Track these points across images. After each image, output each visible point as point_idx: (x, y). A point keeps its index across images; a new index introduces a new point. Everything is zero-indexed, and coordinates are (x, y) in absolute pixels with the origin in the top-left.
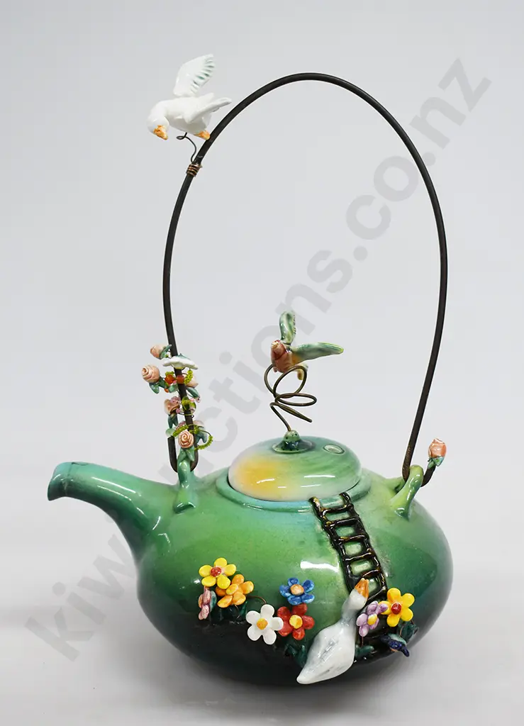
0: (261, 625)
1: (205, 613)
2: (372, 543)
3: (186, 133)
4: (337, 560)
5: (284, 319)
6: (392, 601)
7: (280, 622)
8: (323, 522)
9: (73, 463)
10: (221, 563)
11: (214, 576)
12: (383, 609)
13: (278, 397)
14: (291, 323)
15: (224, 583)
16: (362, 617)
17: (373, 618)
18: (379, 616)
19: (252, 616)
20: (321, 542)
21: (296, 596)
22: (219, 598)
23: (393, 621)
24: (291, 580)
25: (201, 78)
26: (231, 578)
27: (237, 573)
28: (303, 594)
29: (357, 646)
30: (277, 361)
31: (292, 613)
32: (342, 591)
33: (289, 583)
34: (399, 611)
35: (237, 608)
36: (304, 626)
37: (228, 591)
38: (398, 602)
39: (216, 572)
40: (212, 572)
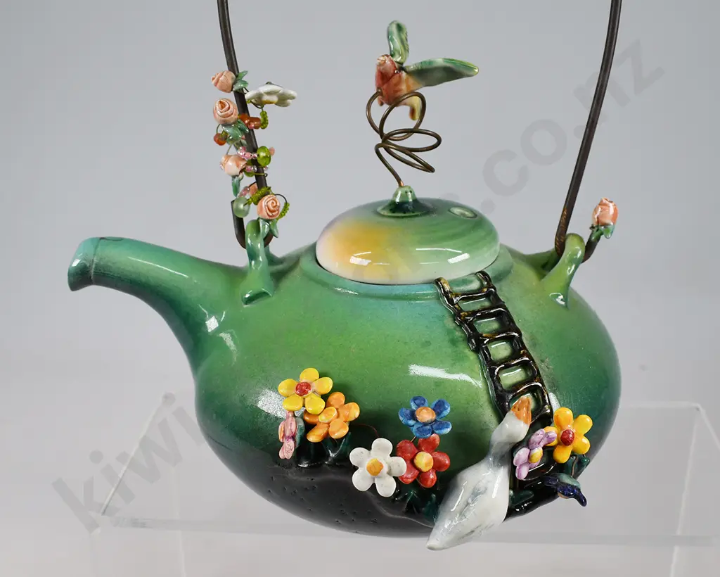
0: (375, 471)
1: (287, 451)
2: (525, 342)
4: (477, 367)
5: (394, 29)
6: (559, 426)
7: (400, 465)
8: (457, 314)
9: (102, 238)
10: (309, 375)
11: (301, 395)
12: (550, 440)
13: (386, 139)
14: (403, 37)
15: (315, 404)
16: (522, 454)
17: (538, 452)
18: (544, 448)
19: (357, 455)
20: (453, 342)
21: (425, 424)
22: (309, 427)
23: (563, 456)
24: (415, 399)
26: (325, 397)
27: (334, 390)
28: (435, 421)
29: (512, 492)
30: (385, 86)
31: (420, 450)
32: (488, 414)
33: (412, 404)
34: (572, 441)
35: (335, 443)
36: (437, 466)
37: (322, 418)
38: (569, 427)
39: (303, 389)
40: (297, 389)
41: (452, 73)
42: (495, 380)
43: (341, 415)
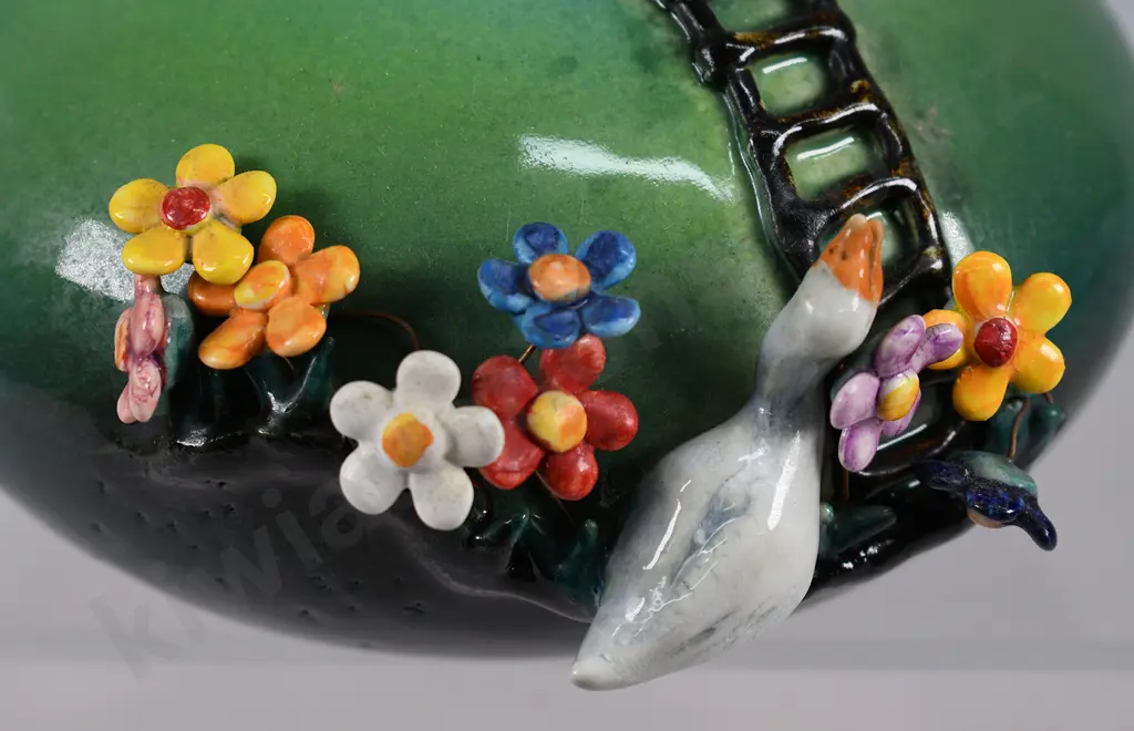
0: (409, 451)
1: (142, 394)
2: (866, 56)
4: (718, 133)
6: (971, 308)
7: (484, 428)
10: (206, 164)
11: (178, 227)
12: (943, 349)
15: (222, 254)
16: (856, 391)
17: (906, 387)
18: (925, 375)
19: (351, 404)
20: (646, 60)
21: (559, 306)
22: (207, 322)
23: (983, 397)
24: (528, 232)
26: (254, 232)
27: (280, 210)
28: (590, 296)
29: (828, 511)
31: (543, 385)
32: (753, 275)
33: (521, 247)
34: (1009, 353)
35: (290, 369)
36: (599, 435)
37: (245, 296)
38: (1001, 310)
39: (185, 209)
40: (166, 207)
42: (775, 172)
43: (304, 286)
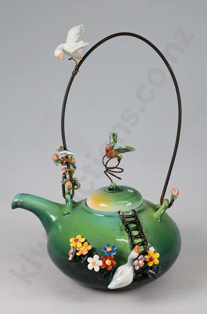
0: (94, 264)
1: (71, 257)
2: (143, 231)
3: (72, 58)
4: (127, 237)
5: (112, 136)
6: (150, 255)
7: (100, 263)
8: (123, 222)
9: (22, 194)
10: (79, 237)
11: (76, 242)
12: (146, 259)
14: (115, 138)
15: (79, 245)
16: (136, 262)
17: (141, 263)
18: (144, 261)
19: (90, 260)
20: (121, 230)
21: (108, 252)
22: (77, 251)
23: (150, 264)
24: (107, 245)
25: (78, 34)
26: (82, 243)
27: (85, 242)
28: (112, 251)
29: (135, 274)
30: (108, 153)
31: (107, 259)
32: (129, 250)
33: (106, 246)
34: (153, 260)
35: (84, 256)
36: (112, 264)
37: (81, 249)
38: (152, 256)
39: (76, 240)
40: (75, 240)
41: (127, 150)
42: (132, 241)
43: (86, 248)
